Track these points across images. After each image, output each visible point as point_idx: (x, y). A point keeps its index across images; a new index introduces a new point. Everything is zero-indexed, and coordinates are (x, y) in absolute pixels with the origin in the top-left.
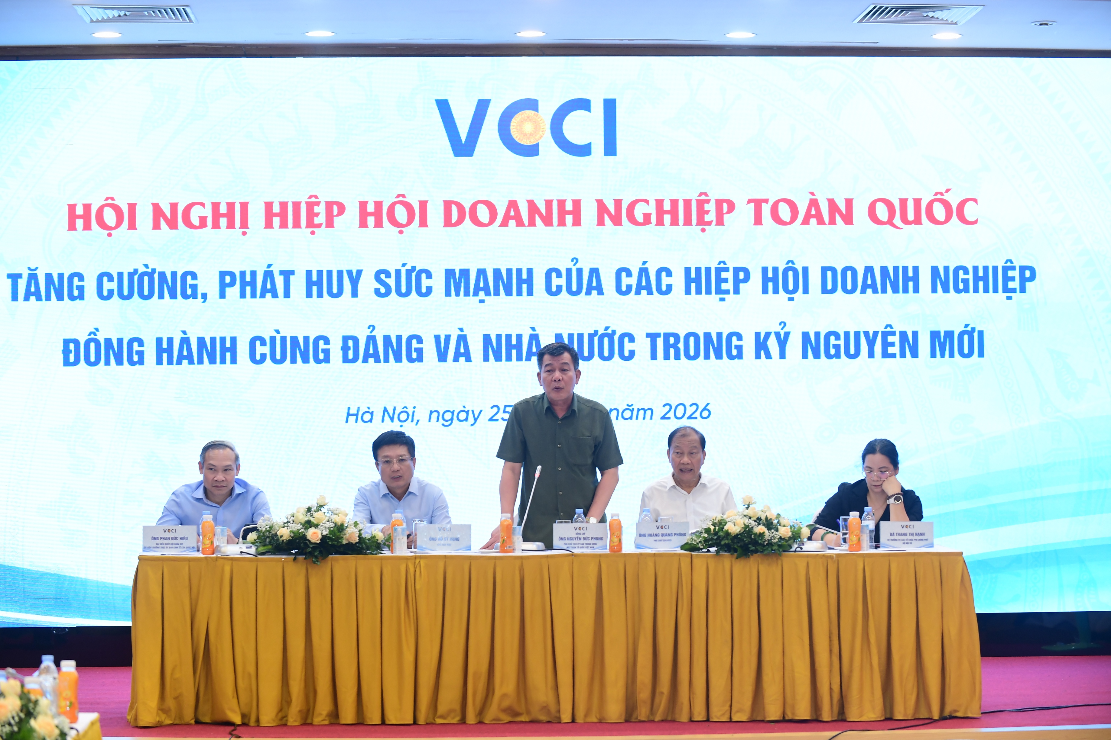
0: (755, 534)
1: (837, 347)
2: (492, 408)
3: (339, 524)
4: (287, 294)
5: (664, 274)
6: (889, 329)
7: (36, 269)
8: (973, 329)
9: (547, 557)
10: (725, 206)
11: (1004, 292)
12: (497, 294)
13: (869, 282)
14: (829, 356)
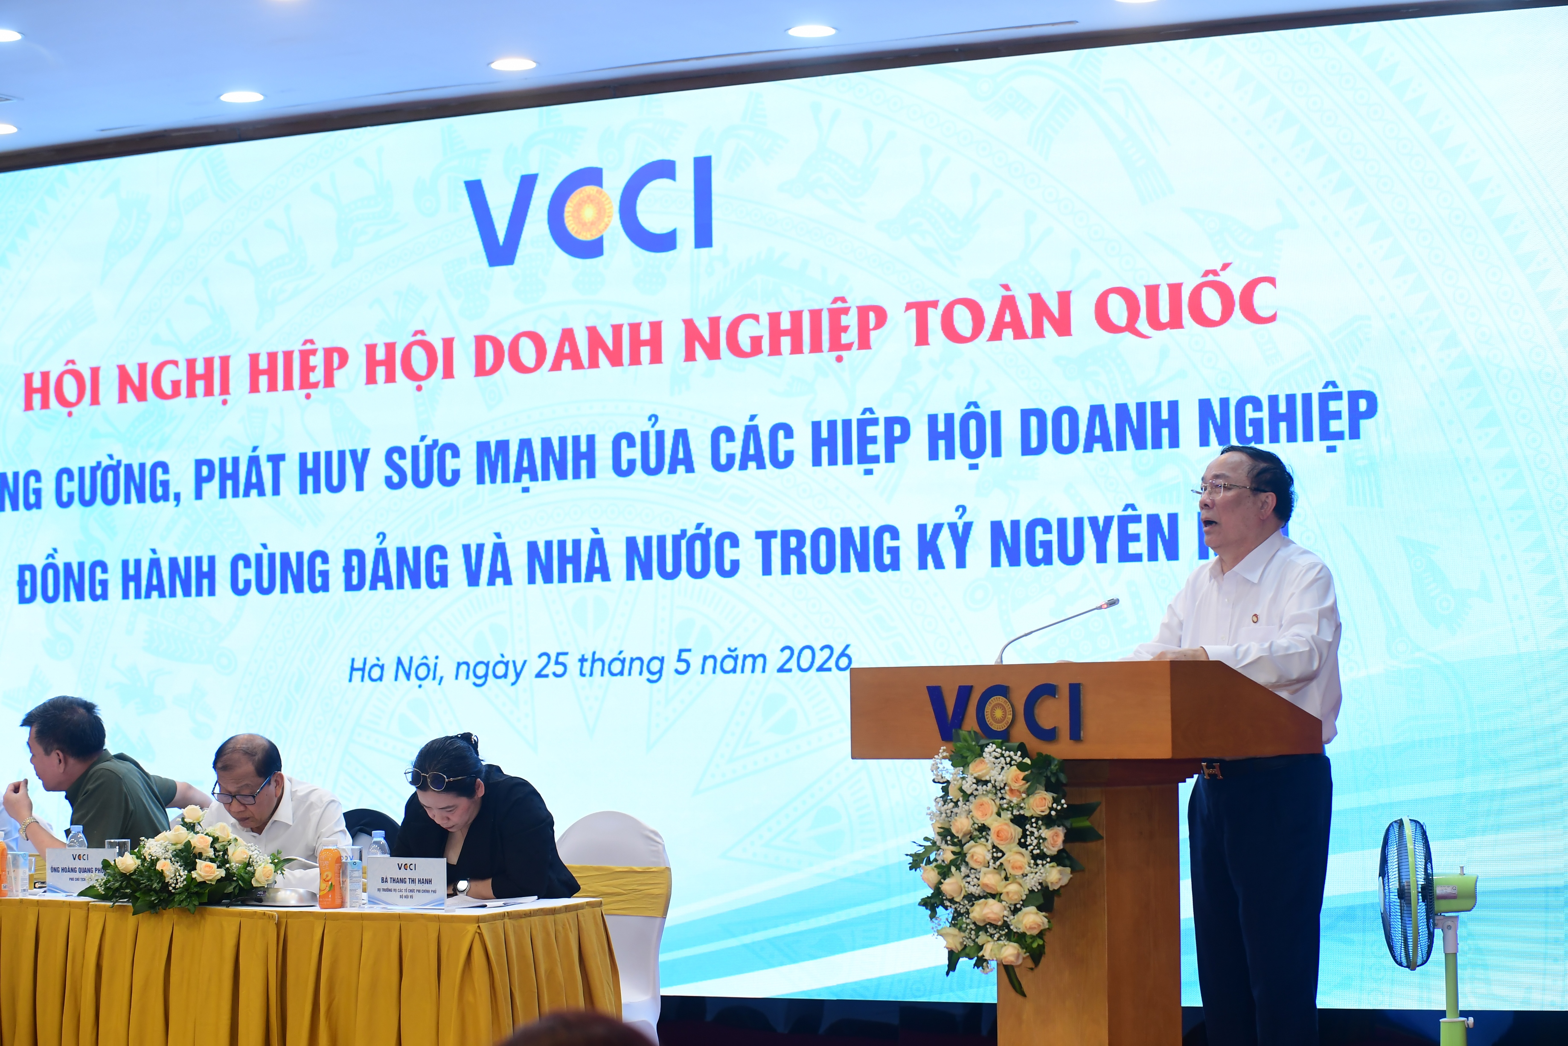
1: (1047, 545)
2: (540, 656)
4: (276, 491)
5: (781, 434)
6: (1130, 512)
10: (872, 316)
11: (1322, 438)
12: (546, 477)
13: (1097, 432)
14: (1033, 561)
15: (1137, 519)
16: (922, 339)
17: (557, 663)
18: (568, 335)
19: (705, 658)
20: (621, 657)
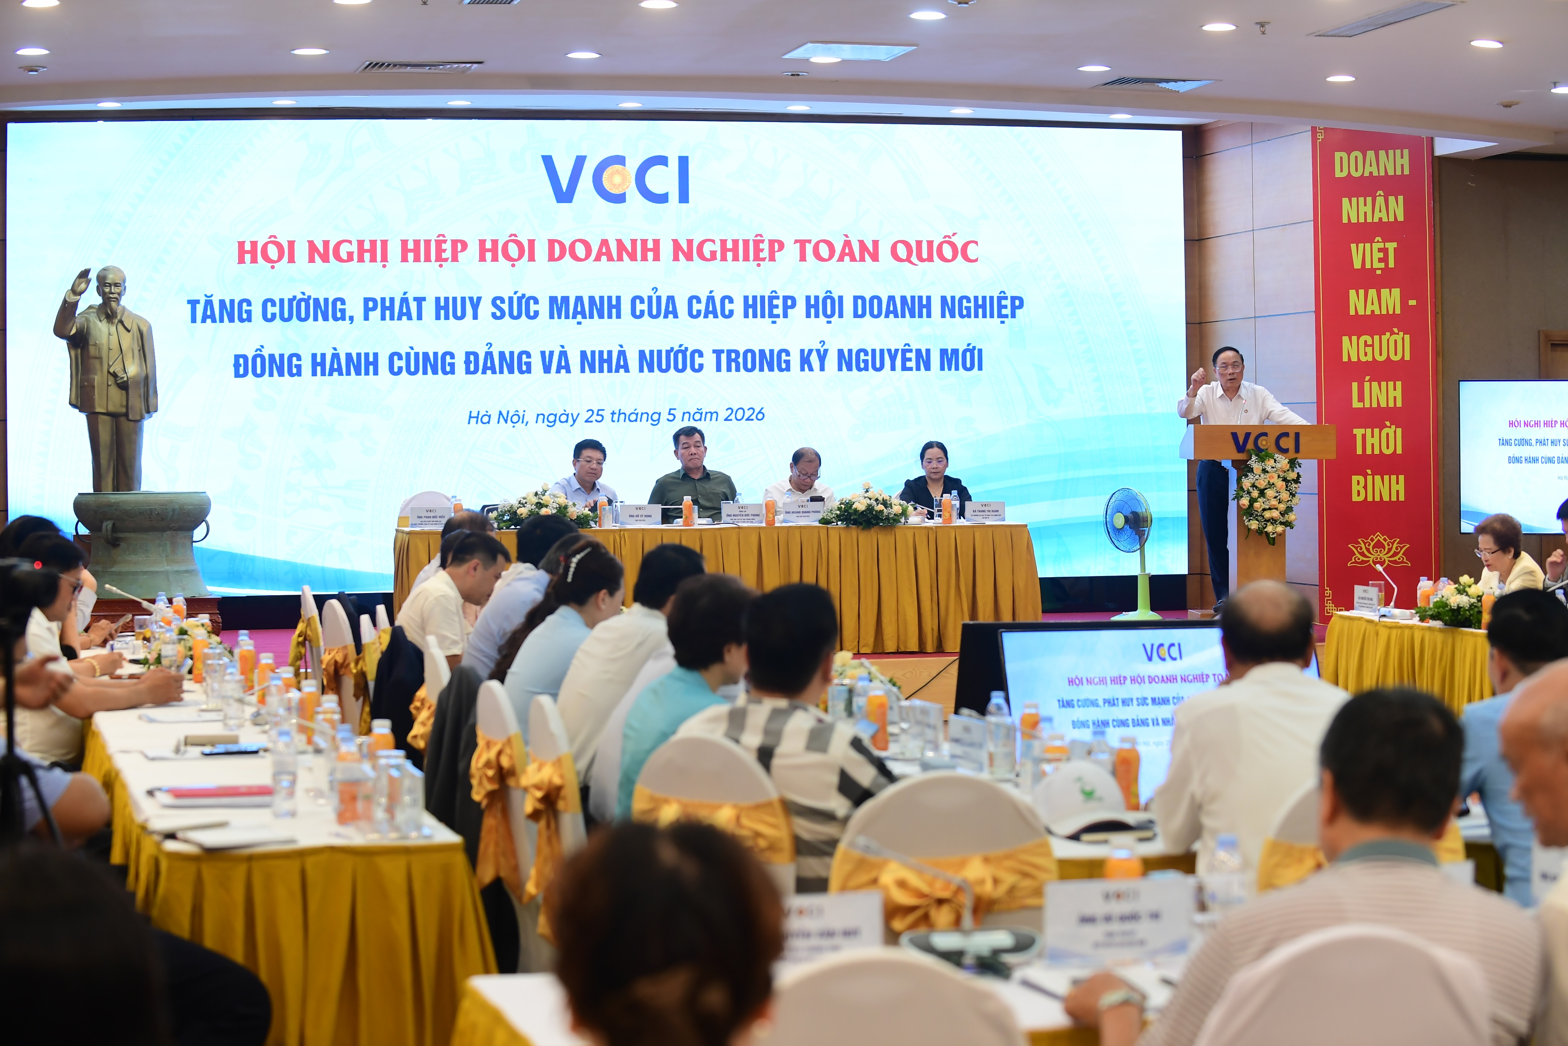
0: (876, 511)
1: (866, 362)
2: (588, 411)
3: (564, 505)
4: (420, 317)
5: (727, 301)
6: (907, 347)
7: (212, 295)
8: (974, 348)
9: (720, 529)
10: (776, 245)
11: (998, 317)
12: (591, 317)
13: (891, 309)
14: (859, 369)
15: (911, 351)
16: (803, 258)
17: (598, 415)
18: (604, 243)
19: (684, 413)
20: (636, 412)
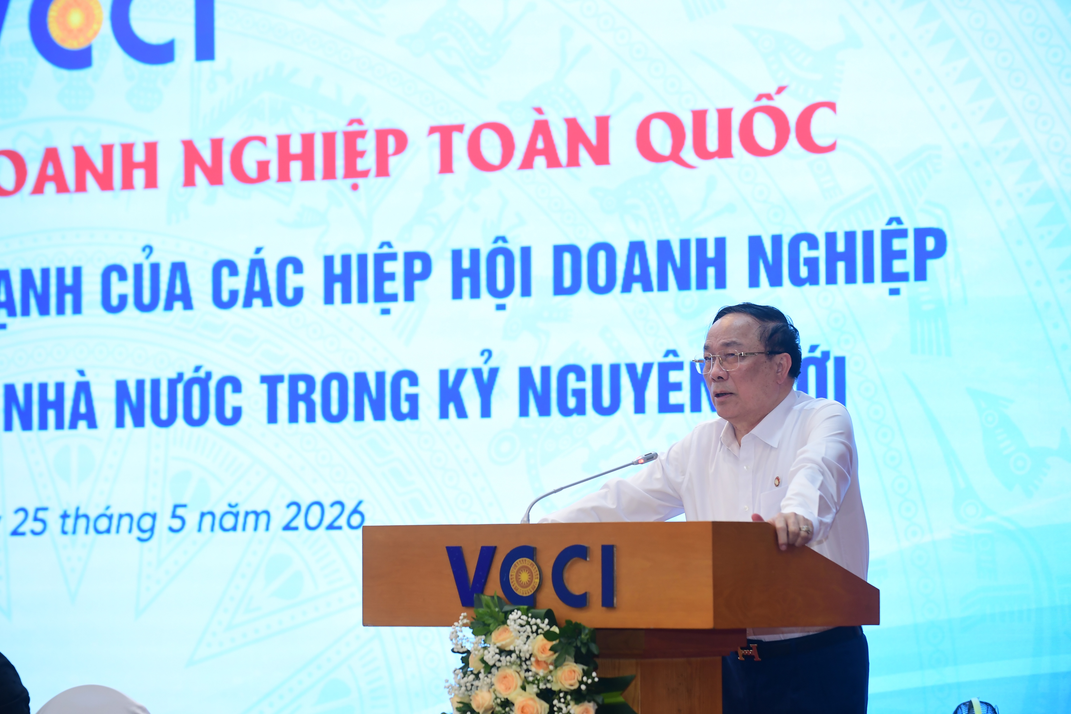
1: (579, 394)
2: (16, 512)
5: (290, 268)
6: (671, 359)
8: (826, 355)
10: (391, 141)
11: (885, 280)
12: (26, 312)
13: (637, 271)
14: (565, 411)
15: (679, 366)
16: (446, 166)
18: (51, 155)
19: (203, 515)
20: (108, 513)
